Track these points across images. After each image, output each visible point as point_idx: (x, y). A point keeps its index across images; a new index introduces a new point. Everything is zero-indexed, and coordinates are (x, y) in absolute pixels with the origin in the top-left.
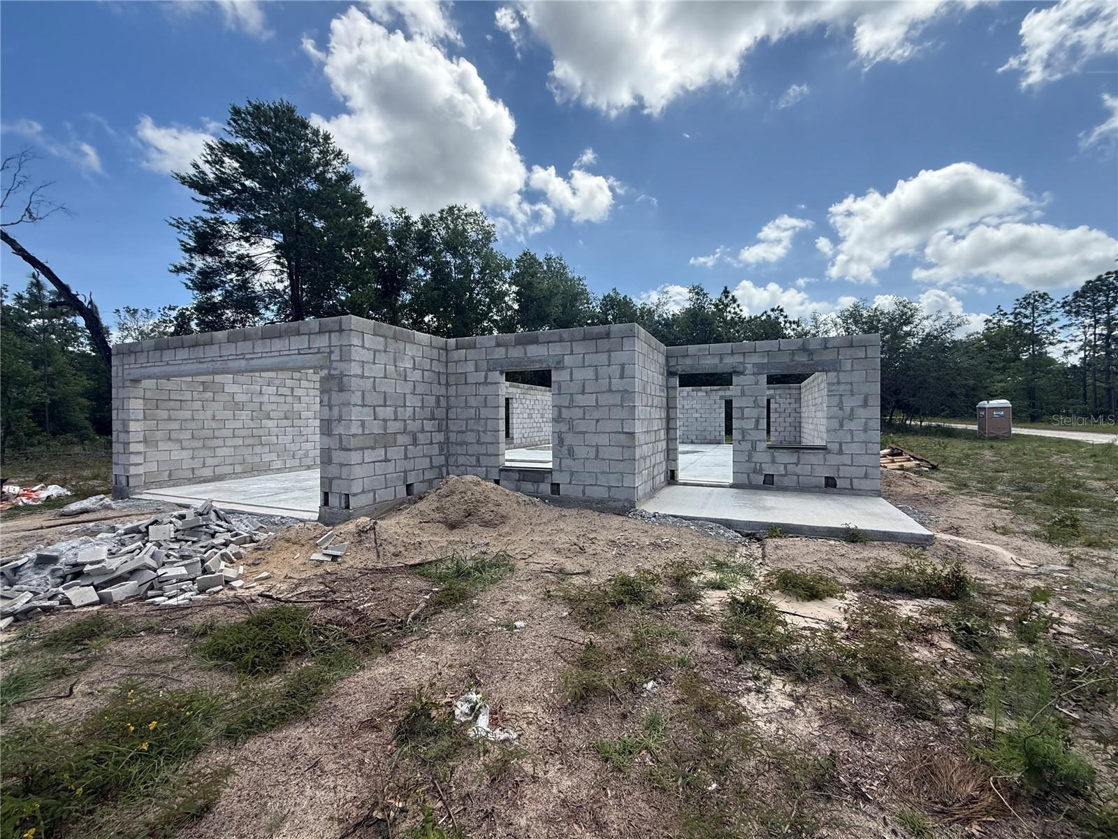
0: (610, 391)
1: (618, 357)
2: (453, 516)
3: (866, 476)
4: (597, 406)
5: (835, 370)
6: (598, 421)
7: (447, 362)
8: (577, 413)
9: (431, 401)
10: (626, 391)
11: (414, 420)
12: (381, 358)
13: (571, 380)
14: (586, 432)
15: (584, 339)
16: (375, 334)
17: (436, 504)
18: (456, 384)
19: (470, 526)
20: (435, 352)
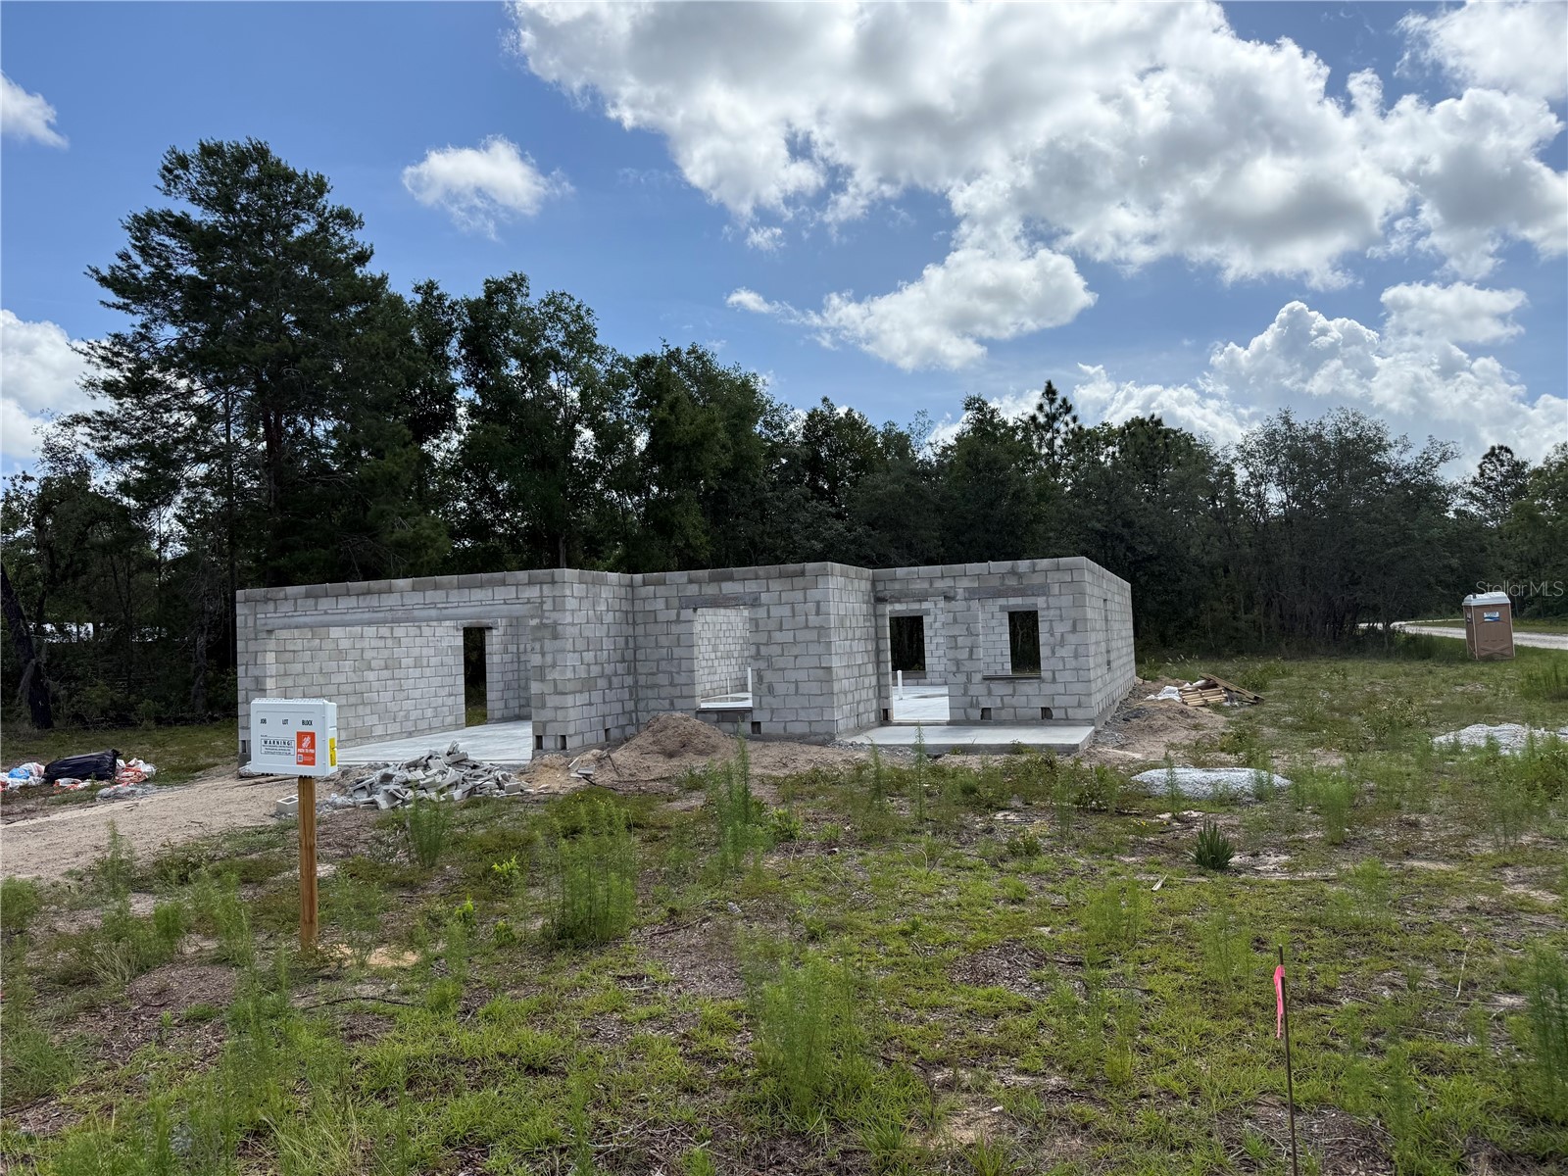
0: (807, 627)
1: (814, 594)
2: (671, 745)
3: (1079, 705)
4: (795, 642)
5: (1044, 595)
6: (796, 657)
7: (633, 600)
8: (775, 650)
9: (621, 641)
10: (822, 627)
11: (609, 663)
12: (586, 604)
13: (769, 617)
14: (785, 669)
15: (780, 577)
16: (580, 583)
17: (651, 740)
18: (645, 623)
19: (686, 755)
20: (623, 590)
